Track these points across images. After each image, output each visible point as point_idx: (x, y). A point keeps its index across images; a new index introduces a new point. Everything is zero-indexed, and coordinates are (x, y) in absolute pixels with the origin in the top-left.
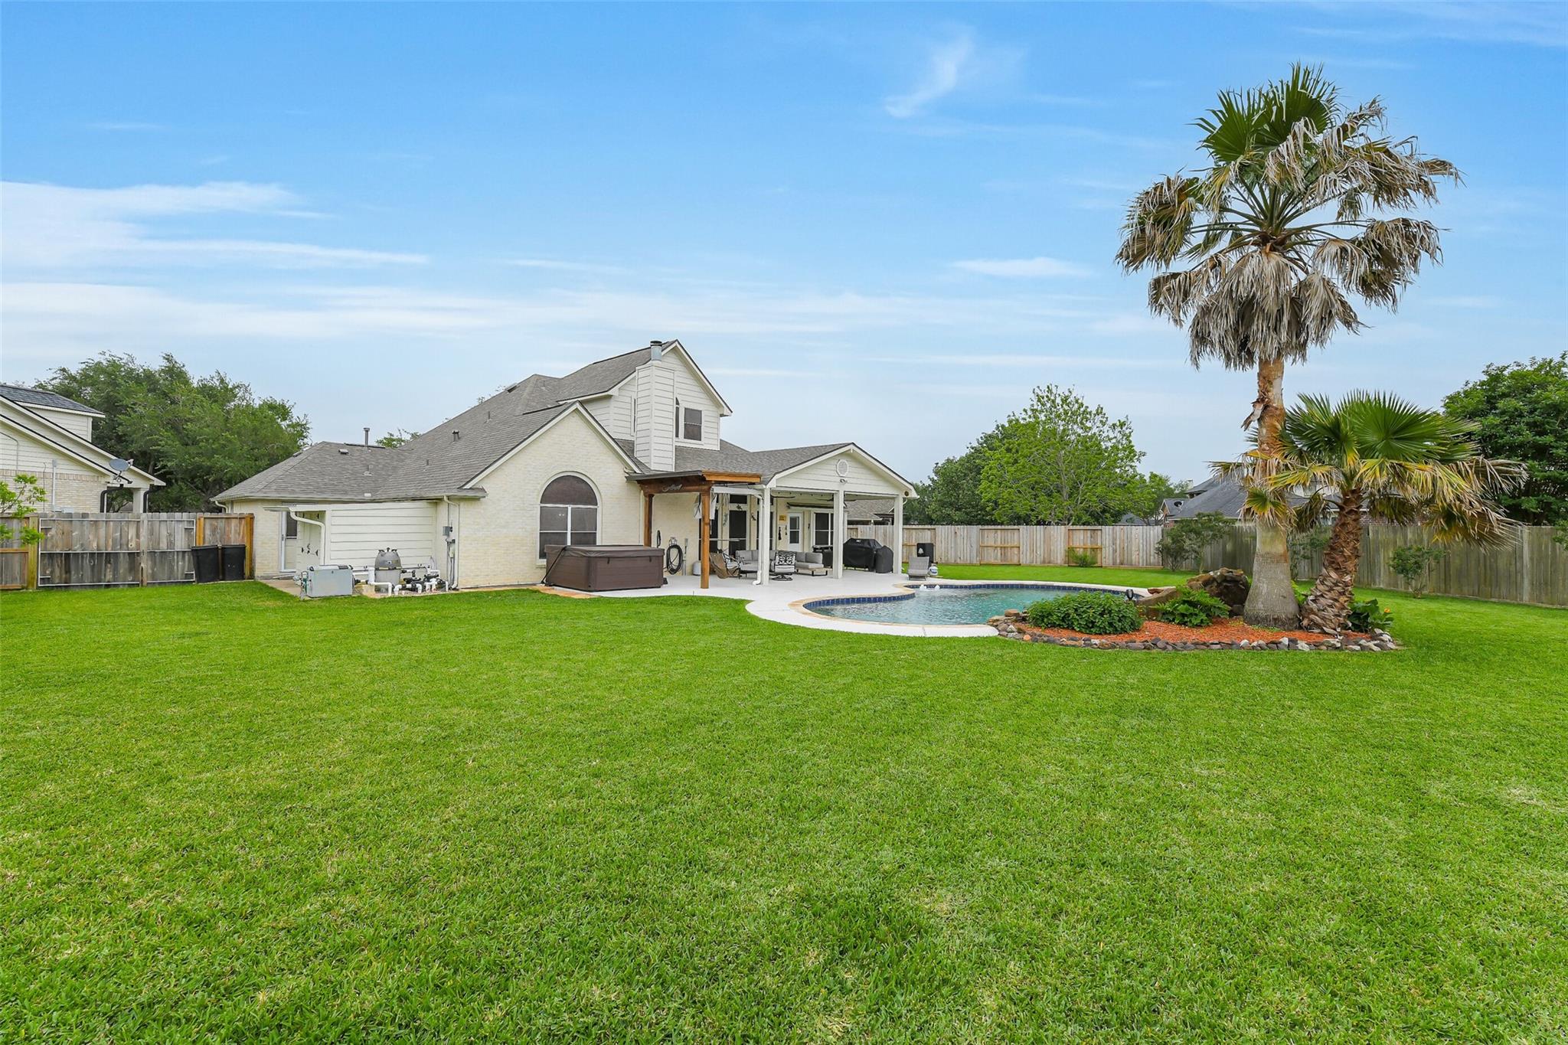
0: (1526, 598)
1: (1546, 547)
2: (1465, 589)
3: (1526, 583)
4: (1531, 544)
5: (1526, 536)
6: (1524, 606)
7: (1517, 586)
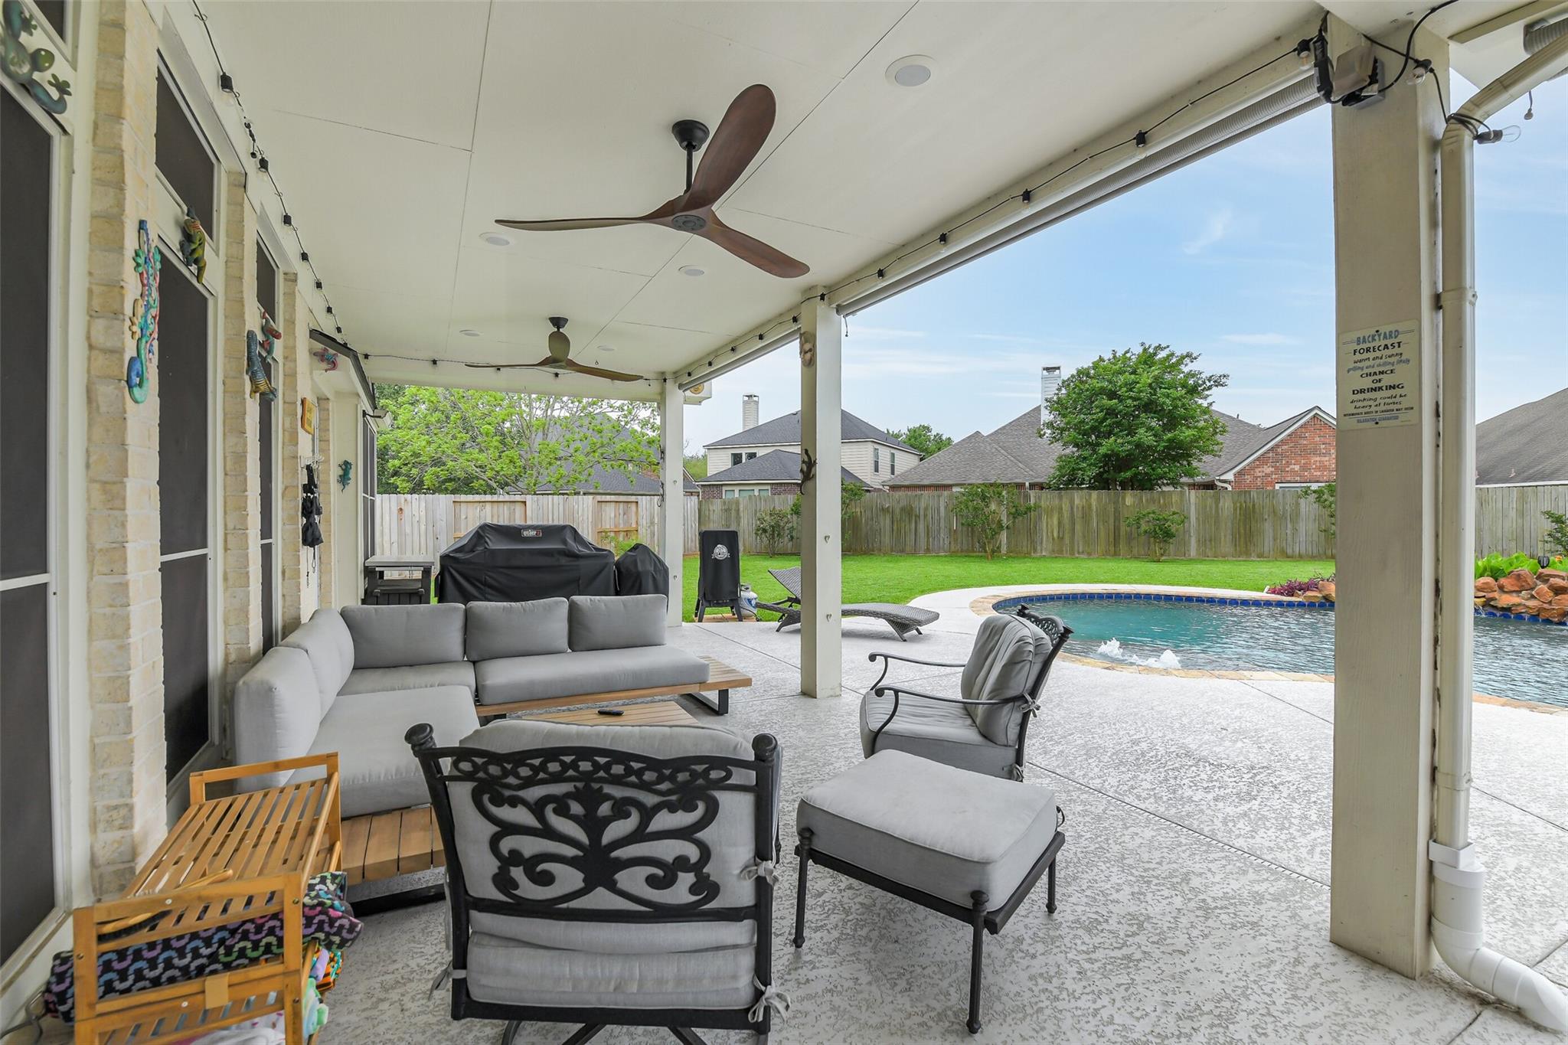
0: (1193, 552)
1: (1211, 508)
2: (1135, 551)
3: (1193, 540)
4: (1198, 506)
5: (1193, 500)
6: (1191, 560)
7: (1185, 544)
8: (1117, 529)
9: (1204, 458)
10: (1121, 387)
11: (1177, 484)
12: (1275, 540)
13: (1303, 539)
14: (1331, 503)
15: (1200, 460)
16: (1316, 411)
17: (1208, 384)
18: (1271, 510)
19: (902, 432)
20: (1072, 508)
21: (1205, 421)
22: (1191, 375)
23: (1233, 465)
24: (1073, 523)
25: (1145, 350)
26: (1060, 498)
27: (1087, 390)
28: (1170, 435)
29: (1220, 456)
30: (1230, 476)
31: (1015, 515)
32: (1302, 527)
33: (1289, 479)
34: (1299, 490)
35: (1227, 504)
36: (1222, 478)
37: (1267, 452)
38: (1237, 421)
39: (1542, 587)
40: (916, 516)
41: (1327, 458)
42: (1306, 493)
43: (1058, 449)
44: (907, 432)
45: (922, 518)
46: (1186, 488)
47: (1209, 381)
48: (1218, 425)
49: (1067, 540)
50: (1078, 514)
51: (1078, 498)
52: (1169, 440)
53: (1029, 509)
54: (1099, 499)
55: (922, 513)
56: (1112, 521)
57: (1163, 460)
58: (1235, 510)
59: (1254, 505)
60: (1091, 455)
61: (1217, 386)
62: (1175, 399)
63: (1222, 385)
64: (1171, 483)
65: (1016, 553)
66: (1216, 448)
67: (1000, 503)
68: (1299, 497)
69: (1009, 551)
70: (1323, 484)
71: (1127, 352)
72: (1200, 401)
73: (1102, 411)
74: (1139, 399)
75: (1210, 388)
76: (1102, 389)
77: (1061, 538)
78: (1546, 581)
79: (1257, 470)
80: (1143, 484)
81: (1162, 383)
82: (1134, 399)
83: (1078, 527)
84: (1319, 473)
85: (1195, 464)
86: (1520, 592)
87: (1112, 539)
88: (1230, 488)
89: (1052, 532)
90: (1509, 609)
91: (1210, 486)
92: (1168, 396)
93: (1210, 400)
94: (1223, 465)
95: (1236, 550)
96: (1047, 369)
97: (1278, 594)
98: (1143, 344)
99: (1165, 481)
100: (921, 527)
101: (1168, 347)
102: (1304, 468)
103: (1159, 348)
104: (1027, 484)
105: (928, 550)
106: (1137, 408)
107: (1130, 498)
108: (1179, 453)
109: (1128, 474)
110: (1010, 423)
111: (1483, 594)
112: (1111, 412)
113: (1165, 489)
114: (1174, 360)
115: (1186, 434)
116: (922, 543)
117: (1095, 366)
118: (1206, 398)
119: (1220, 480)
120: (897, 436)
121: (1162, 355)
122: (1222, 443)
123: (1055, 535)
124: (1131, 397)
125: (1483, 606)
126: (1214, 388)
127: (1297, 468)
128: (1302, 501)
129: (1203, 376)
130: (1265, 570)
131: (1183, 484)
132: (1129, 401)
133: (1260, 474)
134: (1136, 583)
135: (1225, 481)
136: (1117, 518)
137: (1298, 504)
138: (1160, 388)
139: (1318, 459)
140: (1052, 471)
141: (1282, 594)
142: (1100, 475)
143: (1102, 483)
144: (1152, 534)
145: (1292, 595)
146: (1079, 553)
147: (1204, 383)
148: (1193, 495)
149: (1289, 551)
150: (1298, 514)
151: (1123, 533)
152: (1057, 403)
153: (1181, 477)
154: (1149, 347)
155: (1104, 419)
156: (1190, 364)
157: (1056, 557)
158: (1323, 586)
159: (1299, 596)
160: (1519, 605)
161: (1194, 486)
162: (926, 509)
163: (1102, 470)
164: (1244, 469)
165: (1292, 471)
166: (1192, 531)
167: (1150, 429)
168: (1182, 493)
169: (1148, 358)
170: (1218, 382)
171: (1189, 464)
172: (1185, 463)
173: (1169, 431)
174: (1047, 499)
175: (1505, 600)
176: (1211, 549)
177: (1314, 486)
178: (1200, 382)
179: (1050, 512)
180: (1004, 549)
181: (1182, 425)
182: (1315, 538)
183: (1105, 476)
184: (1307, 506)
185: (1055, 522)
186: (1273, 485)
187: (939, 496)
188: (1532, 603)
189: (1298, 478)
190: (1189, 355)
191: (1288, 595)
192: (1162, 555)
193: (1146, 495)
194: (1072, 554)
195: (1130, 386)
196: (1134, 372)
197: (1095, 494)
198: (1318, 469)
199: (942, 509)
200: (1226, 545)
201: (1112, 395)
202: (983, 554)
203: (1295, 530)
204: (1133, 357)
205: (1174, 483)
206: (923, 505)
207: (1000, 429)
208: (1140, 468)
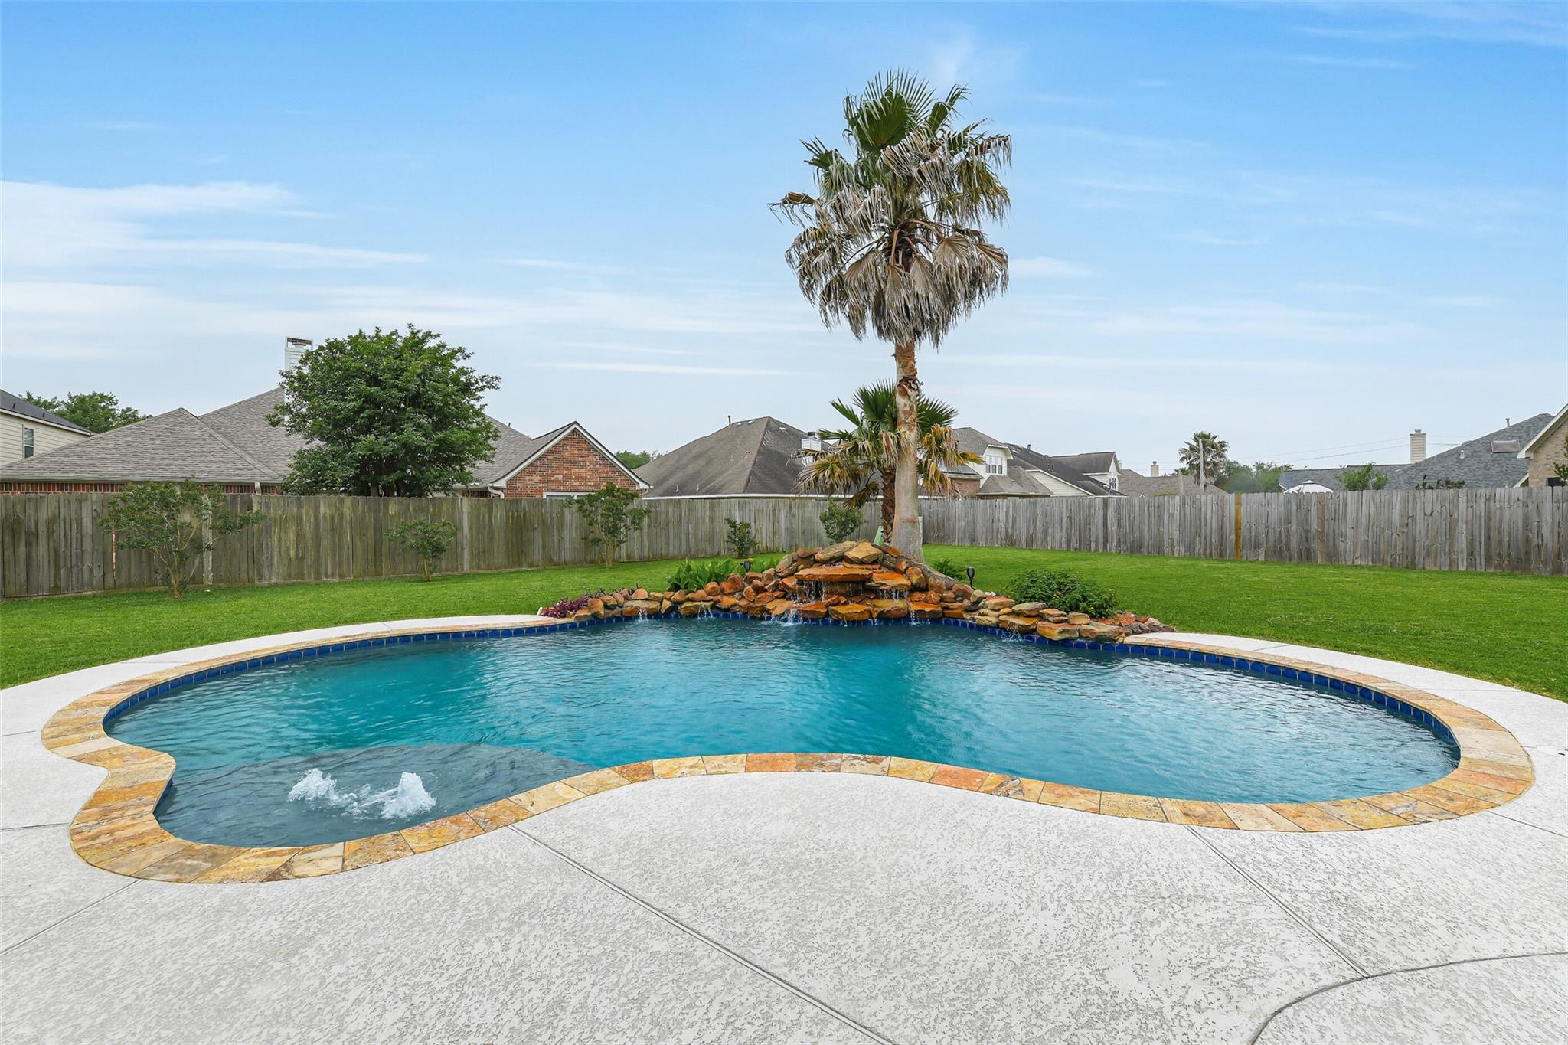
0: (466, 567)
1: (484, 517)
2: (401, 568)
3: (466, 552)
4: (470, 515)
5: (466, 508)
6: (464, 577)
7: (457, 557)
8: (377, 544)
9: (478, 463)
10: (383, 371)
11: (449, 490)
12: (544, 548)
13: (567, 545)
14: (591, 512)
15: (473, 466)
16: (575, 426)
17: (481, 384)
18: (540, 519)
19: (59, 400)
20: (316, 518)
21: (478, 423)
22: (463, 371)
23: (504, 472)
24: (317, 538)
25: (413, 334)
26: (300, 506)
27: (339, 369)
28: (441, 435)
29: (492, 462)
30: (502, 484)
31: (224, 527)
32: (566, 535)
33: (554, 488)
34: (564, 499)
35: (499, 515)
36: (495, 485)
37: (535, 461)
38: (508, 428)
39: (749, 588)
40: (29, 534)
41: (584, 470)
42: (570, 502)
43: (299, 442)
44: (67, 400)
45: (42, 537)
46: (460, 496)
47: (482, 381)
48: (490, 430)
49: (310, 560)
50: (325, 527)
51: (325, 504)
52: (439, 441)
53: (246, 521)
54: (354, 506)
55: (42, 528)
56: (371, 533)
57: (434, 463)
58: (508, 519)
59: (525, 515)
60: (345, 451)
61: (489, 387)
62: (445, 395)
63: (494, 387)
64: (443, 489)
65: (229, 583)
66: (488, 453)
67: (198, 513)
68: (564, 506)
69: (217, 579)
70: (584, 494)
71: (392, 334)
72: (472, 402)
73: (360, 397)
74: (407, 390)
75: (482, 389)
76: (360, 370)
77: (301, 559)
78: (750, 583)
79: (527, 478)
80: (413, 489)
81: (431, 375)
82: (401, 390)
83: (326, 543)
84: (578, 484)
85: (468, 469)
86: (735, 593)
87: (371, 556)
88: (502, 497)
89: (288, 549)
90: (727, 610)
91: (483, 493)
92: (436, 390)
93: (482, 402)
94: (497, 471)
95: (509, 560)
96: (294, 341)
97: (551, 616)
98: (410, 325)
99: (436, 486)
100: (42, 550)
101: (439, 335)
102: (567, 478)
103: (429, 335)
104: (257, 485)
105: (56, 589)
106: (404, 400)
107: (394, 506)
108: (450, 456)
109: (393, 477)
110: (240, 403)
111: (711, 597)
112: (369, 401)
113: (436, 495)
114: (445, 353)
115: (457, 435)
116: (45, 573)
117: (353, 341)
118: (478, 399)
119: (493, 487)
120: (48, 405)
121: (431, 343)
122: (494, 449)
123: (292, 553)
124: (396, 387)
125: (711, 609)
126: (486, 389)
127: (560, 477)
128: (566, 510)
129: (475, 374)
130: (535, 584)
131: (456, 490)
132: (394, 391)
133: (529, 482)
134: (393, 619)
135: (497, 489)
136: (377, 530)
137: (562, 514)
138: (430, 380)
139: (577, 470)
140: (291, 470)
141: (555, 616)
142: (357, 477)
143: (361, 486)
144: (420, 550)
145: (565, 617)
146: (327, 576)
147: (477, 383)
148: (465, 504)
149: (556, 559)
150: (563, 524)
151: (384, 549)
152: (299, 380)
153: (454, 483)
154: (418, 332)
155: (361, 410)
156: (462, 360)
157: (293, 585)
158: (592, 603)
159: (571, 616)
160: (735, 605)
161: (467, 493)
162: (51, 522)
163: (358, 471)
164: (515, 477)
165: (557, 480)
166: (465, 543)
167: (419, 426)
168: (454, 501)
169: (416, 342)
170: (491, 383)
171: (462, 469)
172: (458, 467)
173: (440, 430)
174: (278, 506)
175: (727, 601)
176: (485, 561)
177: (575, 496)
178: (472, 381)
179: (283, 523)
180: (208, 577)
181: (454, 425)
182: (577, 546)
183: (363, 478)
184: (570, 516)
185: (292, 536)
186: (540, 492)
187: (80, 501)
188: (743, 603)
189: (561, 488)
190: (460, 350)
191: (561, 617)
192: (431, 572)
193: (413, 503)
194: (318, 576)
195: (397, 373)
196: (400, 357)
197: (348, 500)
198: (577, 479)
199: (87, 522)
200: (499, 558)
201: (374, 381)
202: (165, 588)
203: (561, 539)
204: (399, 339)
205: (446, 488)
206: (44, 515)
207: (223, 410)
208: (408, 471)
